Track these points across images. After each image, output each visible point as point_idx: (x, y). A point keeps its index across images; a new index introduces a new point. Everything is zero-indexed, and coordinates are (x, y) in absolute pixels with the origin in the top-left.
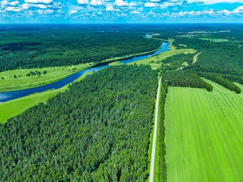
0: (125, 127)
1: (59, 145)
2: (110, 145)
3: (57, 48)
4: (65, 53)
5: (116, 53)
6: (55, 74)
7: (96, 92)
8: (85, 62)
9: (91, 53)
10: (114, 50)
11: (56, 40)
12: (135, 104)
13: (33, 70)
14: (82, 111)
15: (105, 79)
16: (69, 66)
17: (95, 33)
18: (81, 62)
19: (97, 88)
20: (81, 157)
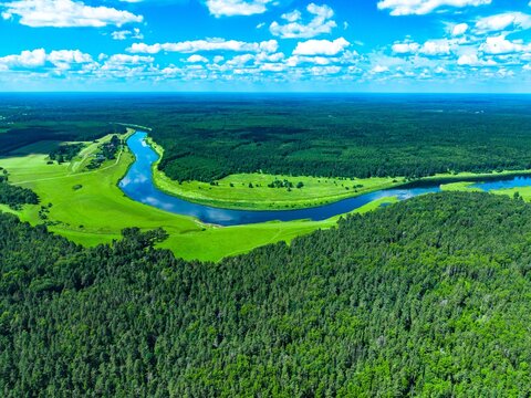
0: (458, 349)
1: (297, 337)
2: (408, 378)
3: (333, 140)
4: (346, 153)
7: (396, 246)
8: (383, 175)
9: (403, 156)
11: (334, 125)
12: (497, 300)
13: (281, 178)
14: (357, 280)
15: (424, 218)
16: (348, 179)
17: (421, 115)
18: (375, 175)
19: (400, 236)
20: (335, 378)
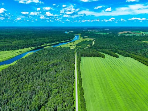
1: (10, 99)
2: (48, 93)
3: (8, 39)
4: (14, 42)
5: (48, 41)
6: (6, 55)
7: (36, 63)
8: (28, 47)
9: (32, 41)
10: (46, 39)
11: (7, 35)
12: (63, 68)
14: (27, 75)
15: (42, 55)
16: (17, 50)
18: (25, 47)
19: (36, 61)
20: (28, 103)
